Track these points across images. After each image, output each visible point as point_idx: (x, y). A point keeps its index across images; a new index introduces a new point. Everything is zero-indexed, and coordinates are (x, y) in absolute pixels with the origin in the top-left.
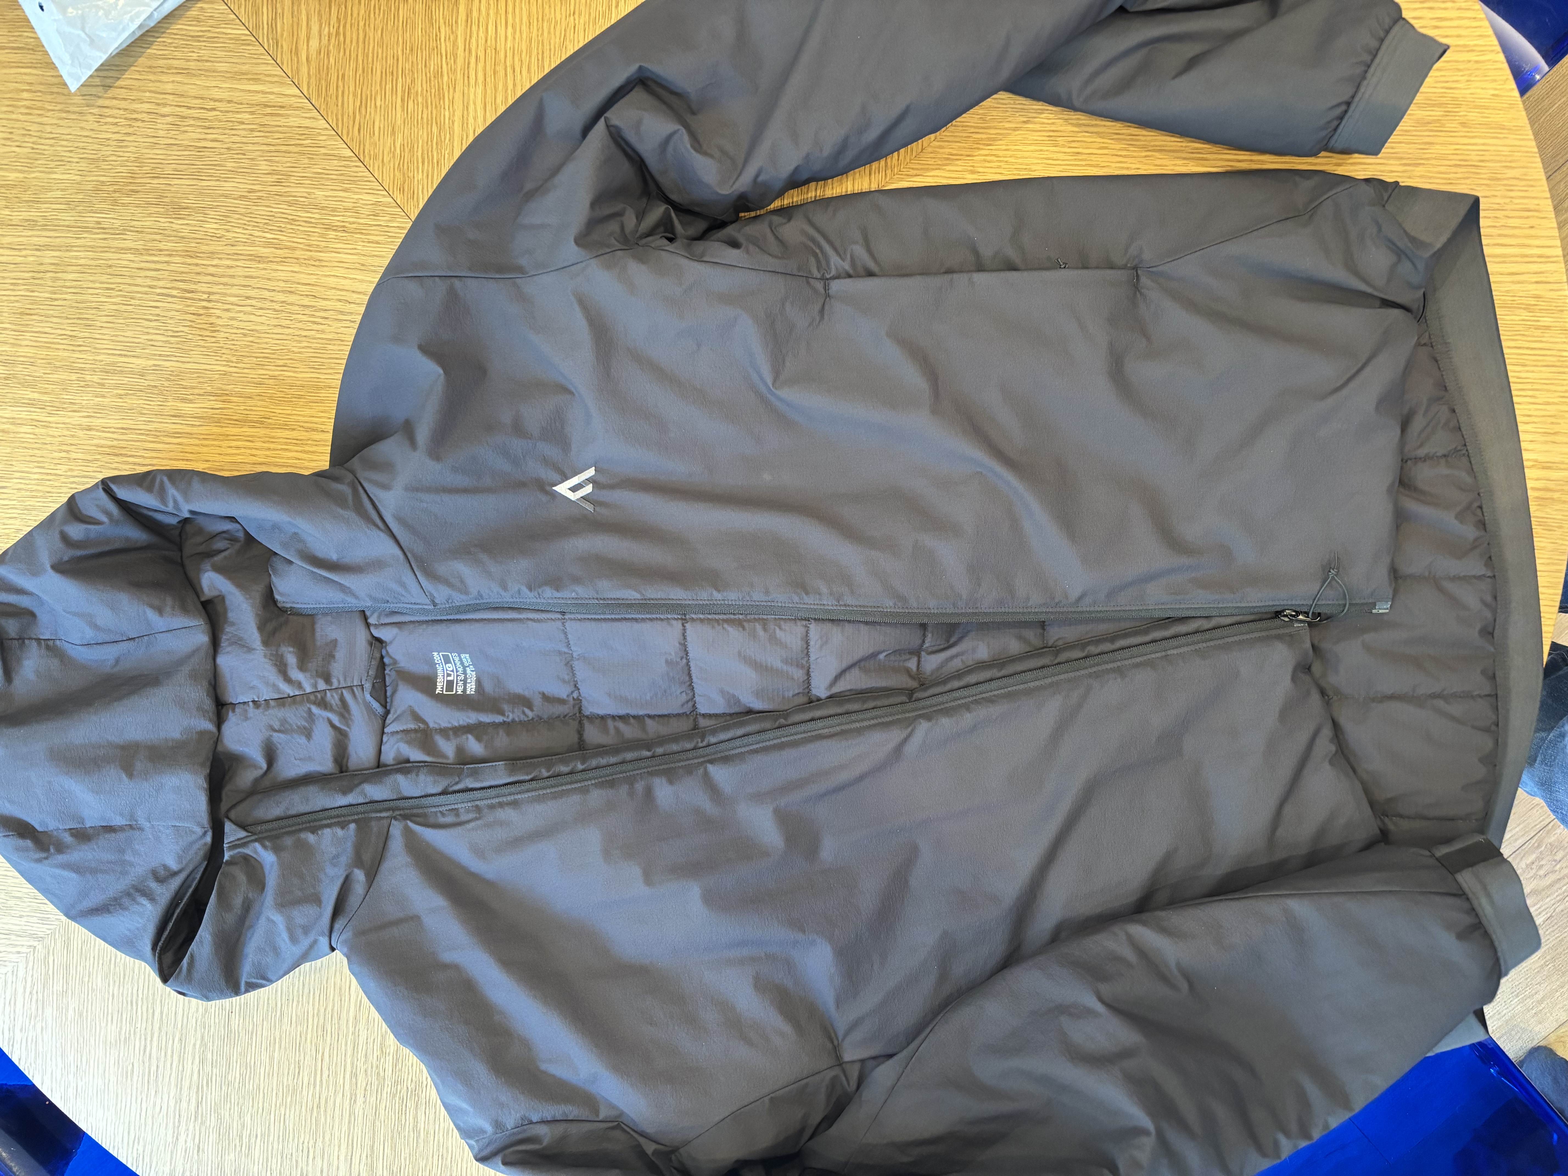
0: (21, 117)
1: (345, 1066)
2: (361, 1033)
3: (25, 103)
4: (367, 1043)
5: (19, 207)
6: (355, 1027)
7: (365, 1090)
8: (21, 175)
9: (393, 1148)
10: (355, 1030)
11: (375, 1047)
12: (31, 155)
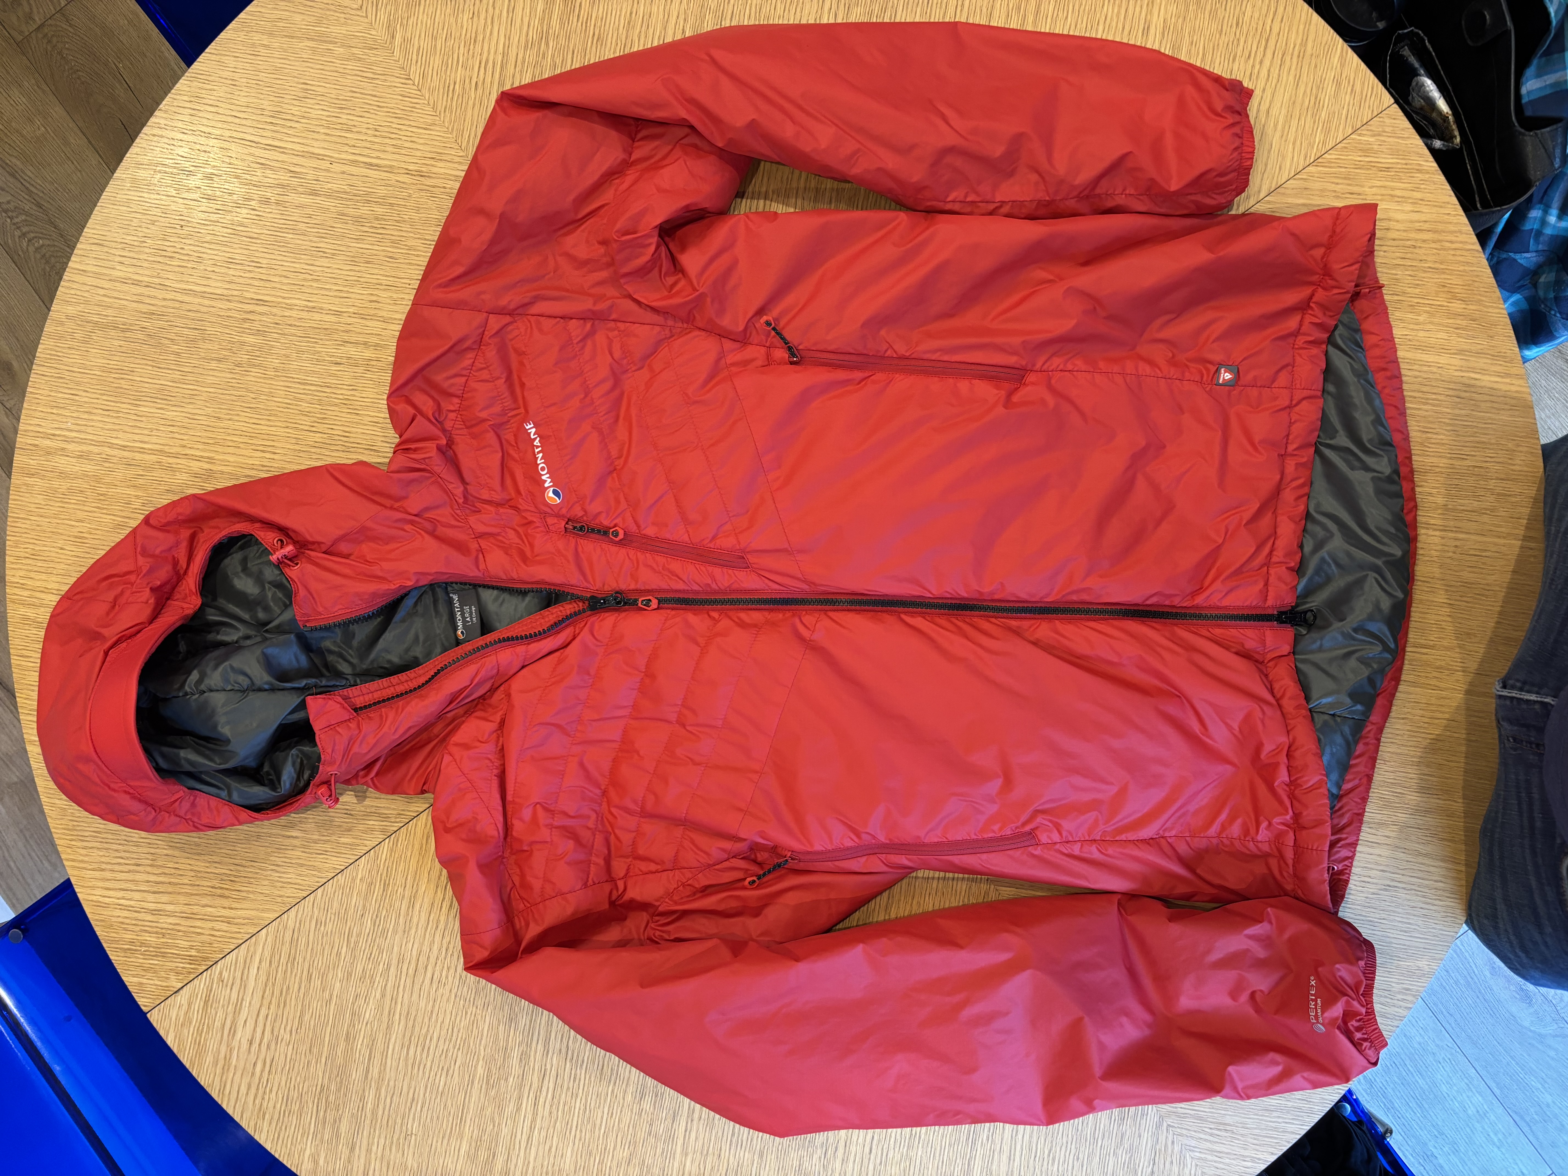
0: (430, 1057)
3: (418, 1052)
5: (508, 1067)
8: (481, 1062)
12: (465, 1052)
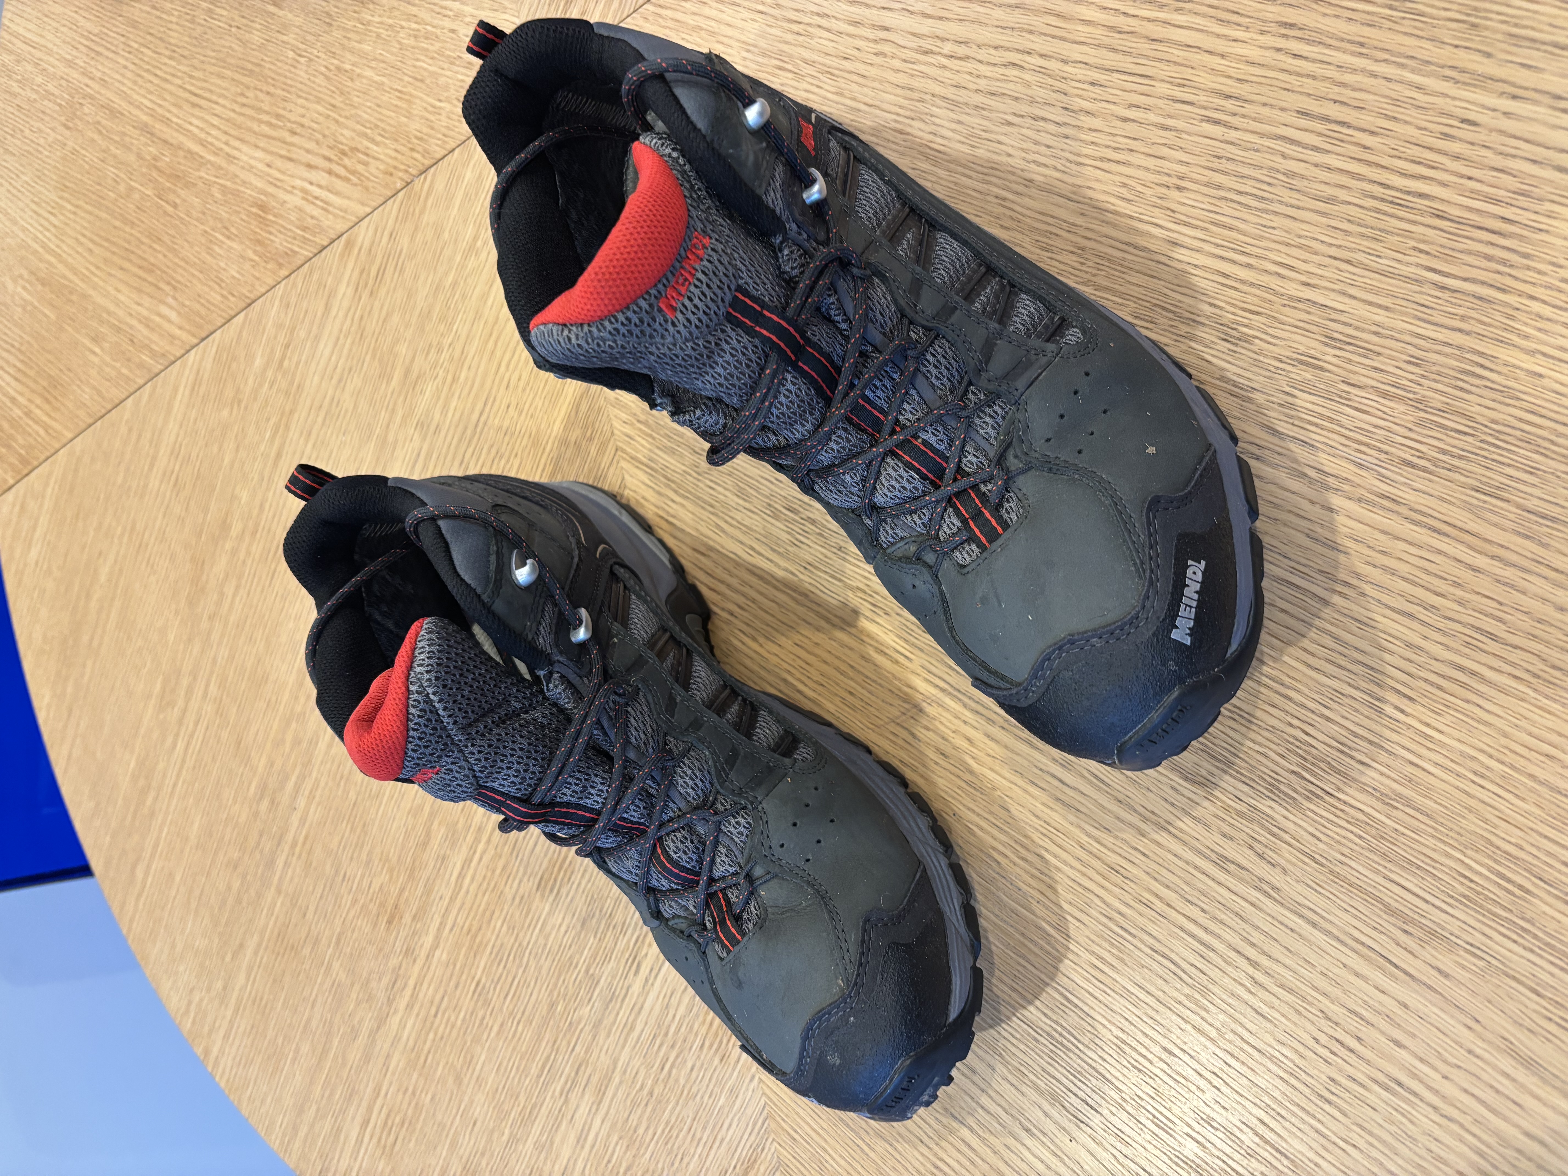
1: (1196, 868)
2: (1150, 807)
4: (1173, 805)
6: (1135, 811)
7: (1261, 856)
9: (1410, 866)
10: (1140, 814)
11: (1186, 793)
